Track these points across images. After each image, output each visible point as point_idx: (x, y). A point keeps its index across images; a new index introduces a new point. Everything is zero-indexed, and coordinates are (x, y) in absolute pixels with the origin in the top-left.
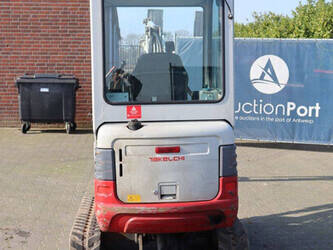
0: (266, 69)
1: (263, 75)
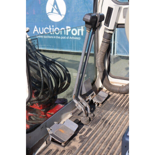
0: (54, 6)
1: (53, 9)
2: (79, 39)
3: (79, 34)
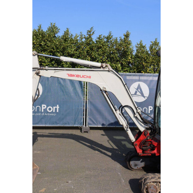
2: (55, 115)
3: (54, 111)
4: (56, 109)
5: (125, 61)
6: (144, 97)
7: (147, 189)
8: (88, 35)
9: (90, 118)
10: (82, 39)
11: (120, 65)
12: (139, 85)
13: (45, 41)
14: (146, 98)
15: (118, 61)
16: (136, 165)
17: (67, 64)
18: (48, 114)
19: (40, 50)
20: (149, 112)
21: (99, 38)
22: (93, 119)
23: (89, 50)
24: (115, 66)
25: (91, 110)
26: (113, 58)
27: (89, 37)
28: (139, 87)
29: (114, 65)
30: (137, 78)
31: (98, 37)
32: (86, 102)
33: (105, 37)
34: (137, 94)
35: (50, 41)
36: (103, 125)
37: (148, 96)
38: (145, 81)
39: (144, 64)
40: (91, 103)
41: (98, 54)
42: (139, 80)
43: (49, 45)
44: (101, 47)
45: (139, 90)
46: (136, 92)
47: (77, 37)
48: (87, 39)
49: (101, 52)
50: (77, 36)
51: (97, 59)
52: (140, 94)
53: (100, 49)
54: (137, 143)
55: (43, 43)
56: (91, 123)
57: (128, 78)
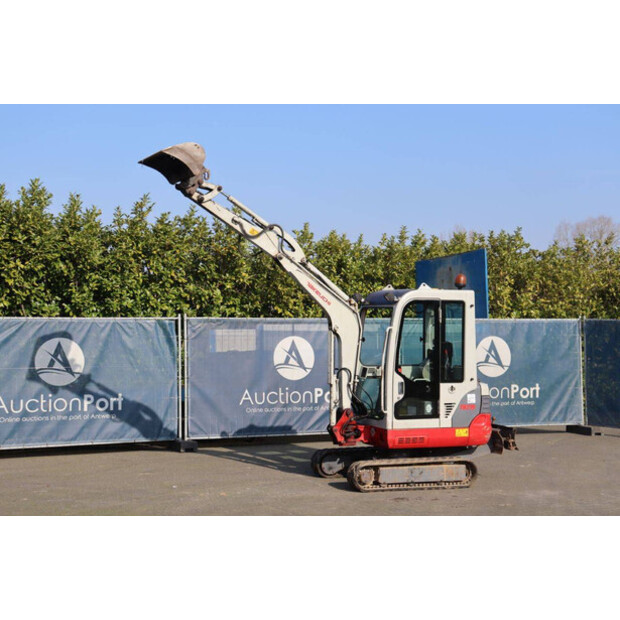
3: (112, 409)
4: (116, 404)
5: (231, 281)
6: (305, 369)
7: (359, 478)
8: (134, 216)
9: (192, 421)
10: (120, 224)
11: (218, 292)
12: (293, 343)
13: (25, 232)
14: (309, 371)
15: (213, 280)
16: (330, 468)
17: (84, 292)
18: (99, 416)
19: (13, 255)
20: (316, 402)
21: (161, 222)
22: (198, 423)
23: (140, 255)
24: (209, 295)
25: (193, 402)
26: (202, 273)
27: (138, 219)
28: (293, 348)
29: (206, 292)
30: (288, 327)
31: (159, 217)
32: (183, 387)
33: (179, 220)
34: (290, 362)
35: (40, 233)
36: (223, 433)
37: (311, 366)
38: (305, 335)
39: (280, 288)
40: (193, 386)
41: (164, 265)
42: (293, 333)
43: (37, 243)
44: (170, 247)
45: (294, 354)
46: (288, 359)
47: (97, 215)
48: (133, 224)
49: (171, 259)
50: (97, 212)
51: (164, 278)
52: (295, 363)
53: (169, 252)
54: (338, 428)
55: (21, 238)
56: (195, 430)
57: (268, 328)
